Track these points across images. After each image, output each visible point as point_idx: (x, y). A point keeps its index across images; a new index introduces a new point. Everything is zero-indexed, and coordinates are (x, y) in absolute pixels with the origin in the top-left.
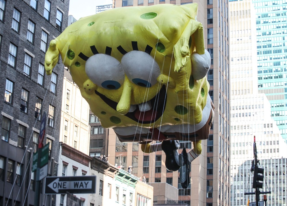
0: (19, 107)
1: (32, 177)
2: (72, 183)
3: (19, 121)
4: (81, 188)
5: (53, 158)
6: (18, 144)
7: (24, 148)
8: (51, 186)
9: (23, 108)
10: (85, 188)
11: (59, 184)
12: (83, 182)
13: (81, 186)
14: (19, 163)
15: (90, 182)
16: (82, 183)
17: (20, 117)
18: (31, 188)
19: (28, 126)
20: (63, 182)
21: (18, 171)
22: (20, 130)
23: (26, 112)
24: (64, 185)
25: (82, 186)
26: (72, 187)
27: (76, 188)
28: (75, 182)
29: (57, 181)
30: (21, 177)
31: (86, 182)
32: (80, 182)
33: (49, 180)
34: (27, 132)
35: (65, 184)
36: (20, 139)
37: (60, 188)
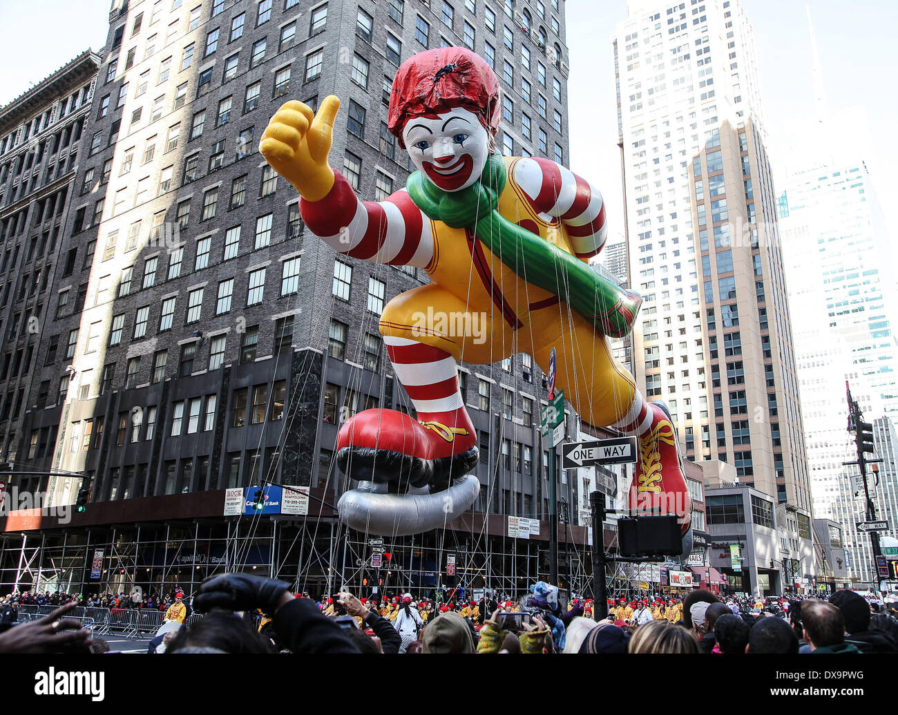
0: (521, 376)
1: (545, 464)
2: (602, 449)
3: (522, 393)
4: (616, 456)
5: (569, 437)
6: (524, 422)
7: (531, 427)
8: (570, 456)
9: (526, 376)
10: (620, 455)
11: (582, 452)
12: (617, 446)
13: (614, 452)
14: (526, 446)
15: (628, 446)
16: (615, 448)
17: (524, 388)
18: (545, 478)
19: (534, 399)
20: (587, 449)
21: (527, 457)
22: (525, 404)
23: (530, 381)
24: (589, 454)
25: (617, 452)
26: (603, 456)
27: (608, 457)
28: (606, 447)
29: (579, 448)
30: (530, 464)
31: (622, 446)
32: (613, 447)
33: (568, 449)
34: (535, 407)
35: (590, 452)
36: (526, 416)
37: (584, 459)
